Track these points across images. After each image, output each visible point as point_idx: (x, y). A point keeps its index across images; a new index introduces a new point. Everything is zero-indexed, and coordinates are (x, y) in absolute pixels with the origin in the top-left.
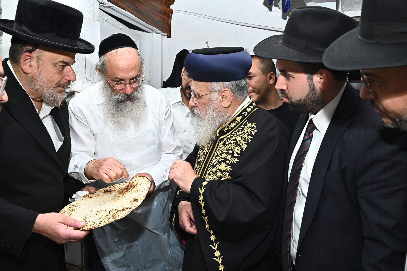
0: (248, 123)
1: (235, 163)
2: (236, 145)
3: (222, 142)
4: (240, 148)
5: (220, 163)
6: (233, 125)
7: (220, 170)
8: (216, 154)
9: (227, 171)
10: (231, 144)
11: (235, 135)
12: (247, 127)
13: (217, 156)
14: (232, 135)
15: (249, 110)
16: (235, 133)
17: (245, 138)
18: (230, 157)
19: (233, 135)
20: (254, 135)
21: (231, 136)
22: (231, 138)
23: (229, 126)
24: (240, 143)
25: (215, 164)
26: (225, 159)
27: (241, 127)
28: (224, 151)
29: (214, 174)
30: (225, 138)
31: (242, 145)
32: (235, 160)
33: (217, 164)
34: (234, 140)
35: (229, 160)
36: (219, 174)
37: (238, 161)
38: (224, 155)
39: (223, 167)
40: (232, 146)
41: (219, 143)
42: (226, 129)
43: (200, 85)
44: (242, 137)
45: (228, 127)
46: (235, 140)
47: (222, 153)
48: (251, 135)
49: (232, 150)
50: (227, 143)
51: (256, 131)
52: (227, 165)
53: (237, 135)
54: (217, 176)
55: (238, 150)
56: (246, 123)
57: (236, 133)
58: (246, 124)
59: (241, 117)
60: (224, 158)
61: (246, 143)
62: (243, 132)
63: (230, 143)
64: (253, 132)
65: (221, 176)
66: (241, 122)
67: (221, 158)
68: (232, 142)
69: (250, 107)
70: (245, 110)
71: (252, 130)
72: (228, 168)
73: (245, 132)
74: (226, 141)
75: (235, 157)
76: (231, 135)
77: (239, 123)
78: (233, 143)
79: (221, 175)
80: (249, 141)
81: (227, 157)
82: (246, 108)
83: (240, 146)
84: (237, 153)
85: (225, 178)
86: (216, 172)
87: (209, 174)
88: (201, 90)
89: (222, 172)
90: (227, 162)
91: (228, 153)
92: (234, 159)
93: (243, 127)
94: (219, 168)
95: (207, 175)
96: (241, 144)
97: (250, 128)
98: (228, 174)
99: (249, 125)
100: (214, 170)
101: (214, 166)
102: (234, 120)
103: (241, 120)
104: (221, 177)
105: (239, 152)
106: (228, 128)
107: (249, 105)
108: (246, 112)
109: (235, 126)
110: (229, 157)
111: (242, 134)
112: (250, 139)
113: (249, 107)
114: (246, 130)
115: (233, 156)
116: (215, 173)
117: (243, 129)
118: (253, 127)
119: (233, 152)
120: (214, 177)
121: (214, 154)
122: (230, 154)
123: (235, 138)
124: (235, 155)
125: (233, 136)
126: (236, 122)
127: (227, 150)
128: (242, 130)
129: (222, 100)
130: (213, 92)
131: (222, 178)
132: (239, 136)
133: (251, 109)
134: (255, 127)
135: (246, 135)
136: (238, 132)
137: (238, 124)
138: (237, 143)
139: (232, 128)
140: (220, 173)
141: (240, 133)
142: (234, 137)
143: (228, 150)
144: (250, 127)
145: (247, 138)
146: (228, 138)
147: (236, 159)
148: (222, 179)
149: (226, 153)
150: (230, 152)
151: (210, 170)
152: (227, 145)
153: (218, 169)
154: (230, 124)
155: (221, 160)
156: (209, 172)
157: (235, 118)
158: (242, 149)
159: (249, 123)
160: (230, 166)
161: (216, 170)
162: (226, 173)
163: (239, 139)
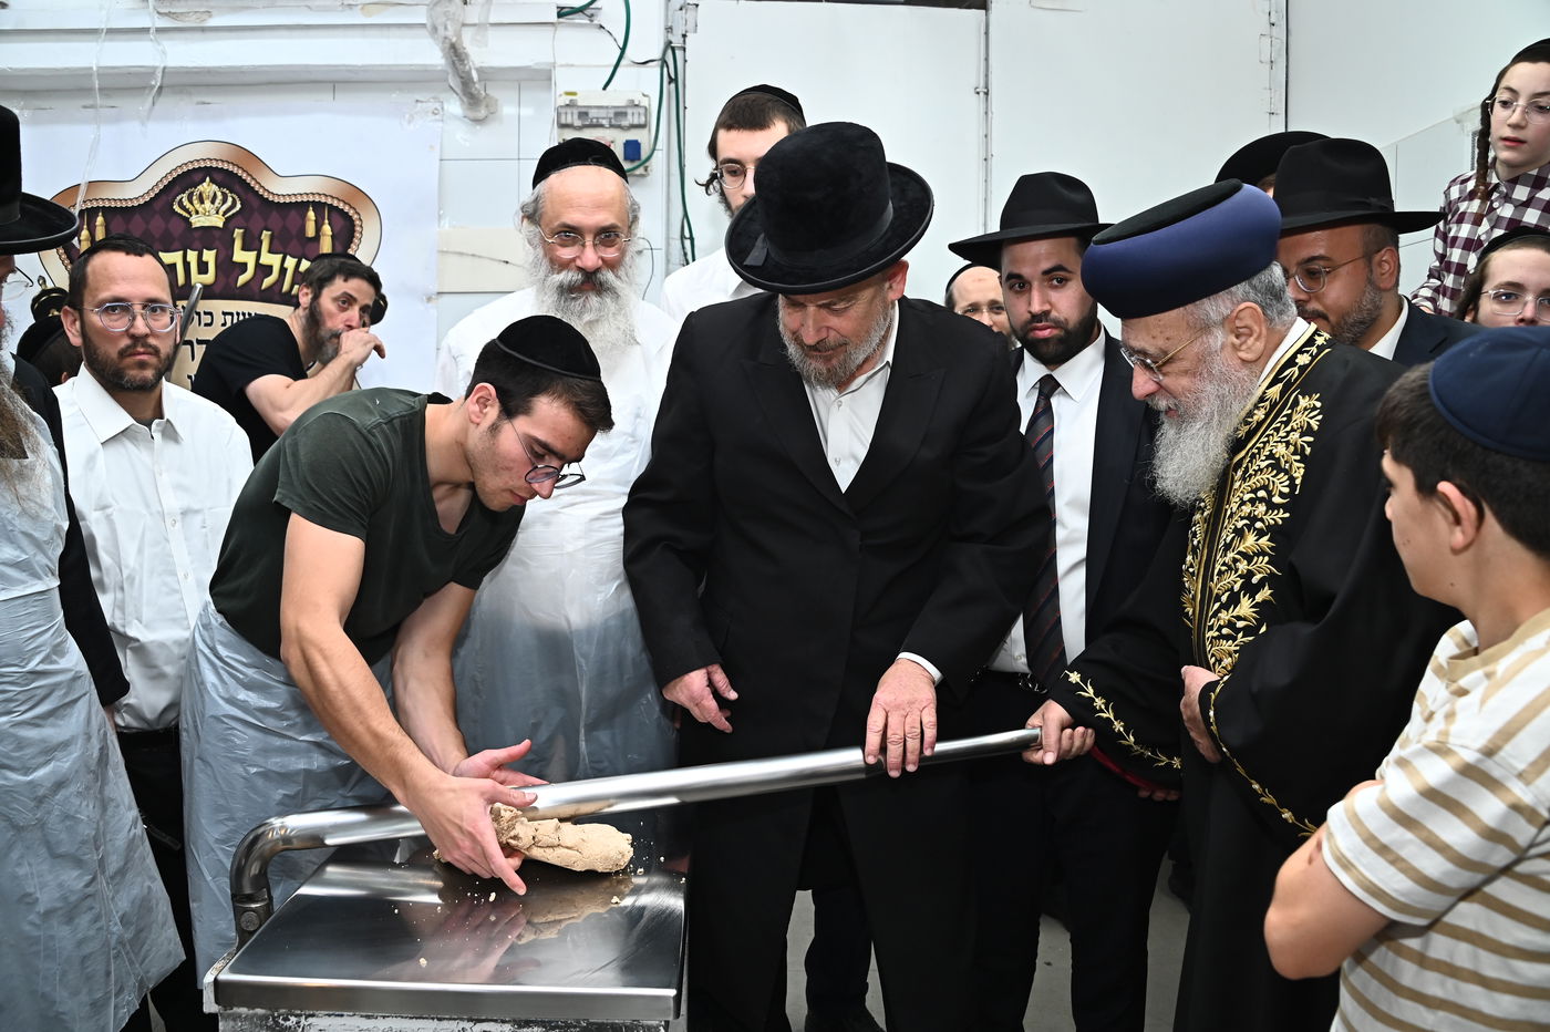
0: (1300, 397)
1: (1280, 522)
2: (1275, 472)
3: (1240, 473)
4: (1286, 477)
5: (1239, 533)
6: (1260, 415)
7: (1244, 555)
8: (1229, 513)
9: (1262, 553)
10: (1261, 470)
11: (1268, 442)
12: (1298, 409)
13: (1231, 516)
14: (1262, 445)
15: (1303, 359)
16: (1268, 436)
17: (1295, 445)
18: (1265, 508)
19: (1264, 443)
20: (1316, 428)
21: (1259, 448)
22: (1259, 453)
23: (1250, 420)
24: (1286, 462)
25: (1228, 541)
26: (1253, 519)
27: (1284, 413)
28: (1247, 497)
29: (1232, 570)
30: (1244, 457)
31: (1291, 466)
33: (1233, 539)
34: (1268, 458)
35: (1262, 520)
36: (1243, 566)
37: (1287, 515)
38: (1247, 509)
40: (1264, 477)
41: (1233, 476)
42: (1241, 433)
43: (1161, 323)
44: (1288, 443)
45: (1247, 423)
46: (1271, 456)
47: (1243, 503)
49: (1264, 487)
50: (1251, 471)
51: (1320, 417)
52: (1260, 534)
53: (1276, 439)
54: (1240, 572)
55: (1281, 484)
56: (1296, 399)
57: (1272, 435)
58: (1296, 403)
59: (1280, 385)
61: (1298, 458)
62: (1289, 428)
63: (1257, 468)
64: (1312, 422)
65: (1248, 570)
66: (1281, 399)
67: (1242, 518)
68: (1263, 465)
69: (1307, 352)
70: (1291, 362)
71: (1311, 418)
72: (1264, 541)
73: (1295, 427)
74: (1247, 467)
76: (1258, 445)
77: (1276, 403)
78: (1267, 467)
79: (1250, 568)
80: (1308, 450)
81: (1256, 513)
82: (1294, 356)
83: (1286, 472)
84: (1282, 495)
85: (1261, 575)
86: (1235, 561)
88: (1168, 339)
89: (1248, 558)
90: (1259, 525)
91: (1257, 498)
92: (1276, 512)
93: (1290, 411)
94: (1241, 549)
95: (1215, 578)
96: (1287, 466)
97: (1307, 411)
98: (1267, 559)
99: (1304, 402)
100: (1231, 555)
101: (1228, 547)
102: (1262, 399)
103: (1282, 393)
104: (1250, 574)
105: (1286, 490)
106: (1248, 427)
107: (1304, 346)
108: (1296, 369)
109: (1267, 415)
110: (1262, 508)
111: (1288, 433)
112: (1308, 443)
113: (1302, 353)
114: (1299, 419)
115: (1271, 506)
116: (1231, 567)
117: (1289, 417)
118: (1315, 408)
119: (1270, 494)
120: (1233, 577)
121: (1226, 510)
123: (1271, 451)
124: (1277, 499)
125: (1264, 448)
126: (1268, 403)
127: (1251, 492)
128: (1286, 424)
129: (1237, 342)
130: (1205, 328)
131: (1254, 575)
132: (1280, 441)
133: (1311, 355)
134: (1318, 404)
135: (1297, 435)
136: (1277, 430)
137: (1273, 406)
138: (1276, 466)
139: (1260, 424)
140: (1246, 562)
141: (1282, 434)
142: (1268, 448)
143: (1254, 491)
144: (1305, 409)
145: (1300, 442)
146: (1253, 456)
147: (1282, 511)
148: (1255, 580)
149: (1252, 501)
150: (1262, 494)
151: (1221, 561)
152: (1250, 476)
153: (1239, 553)
154: (1250, 414)
155: (1240, 524)
157: (1264, 393)
159: (1303, 398)
160: (1267, 538)
161: (1234, 558)
162: (1261, 558)
163: (1281, 450)
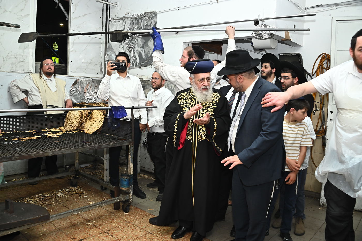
32: (215, 107)
39: (209, 109)
48: (218, 96)
60: (208, 106)
75: (215, 105)
87: (202, 113)
122: (211, 104)
156: (201, 113)
158: (216, 102)
